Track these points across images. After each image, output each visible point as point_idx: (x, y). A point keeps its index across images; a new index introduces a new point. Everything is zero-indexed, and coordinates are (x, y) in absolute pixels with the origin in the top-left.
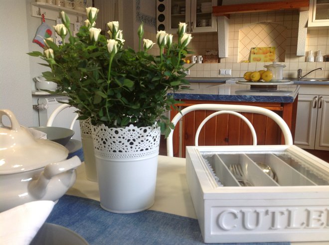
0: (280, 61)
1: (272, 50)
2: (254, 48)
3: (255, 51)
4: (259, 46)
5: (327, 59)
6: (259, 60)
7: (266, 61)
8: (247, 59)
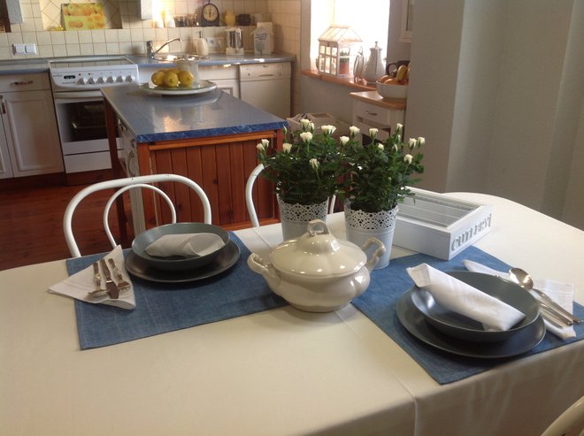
0: (113, 28)
1: (98, 8)
5: (181, 23)
6: (80, 26)
7: (91, 28)
8: (57, 24)
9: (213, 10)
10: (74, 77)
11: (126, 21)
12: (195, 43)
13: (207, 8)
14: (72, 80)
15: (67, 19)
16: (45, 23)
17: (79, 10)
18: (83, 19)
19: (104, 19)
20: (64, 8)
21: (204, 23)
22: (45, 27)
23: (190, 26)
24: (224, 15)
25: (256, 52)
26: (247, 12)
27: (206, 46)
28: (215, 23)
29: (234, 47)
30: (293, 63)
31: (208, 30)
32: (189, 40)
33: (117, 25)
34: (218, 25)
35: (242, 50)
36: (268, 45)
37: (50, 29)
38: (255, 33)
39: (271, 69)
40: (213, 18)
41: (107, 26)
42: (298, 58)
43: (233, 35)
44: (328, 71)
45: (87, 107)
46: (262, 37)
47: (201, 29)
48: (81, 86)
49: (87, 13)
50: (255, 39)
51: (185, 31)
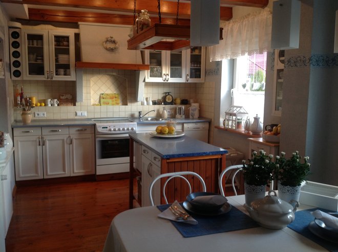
0: (123, 105)
1: (117, 96)
2: (102, 94)
3: (104, 96)
4: (106, 93)
5: (154, 103)
6: (108, 104)
7: (113, 105)
8: (97, 102)
9: (171, 97)
10: (107, 128)
11: (129, 102)
12: (161, 113)
13: (168, 97)
14: (106, 129)
15: (102, 100)
16: (92, 102)
17: (108, 96)
18: (110, 101)
19: (119, 101)
20: (101, 96)
21: (166, 103)
22: (92, 104)
23: (159, 104)
24: (175, 100)
25: (191, 117)
26: (186, 99)
27: (166, 114)
28: (171, 103)
29: (180, 114)
30: (210, 123)
31: (167, 107)
32: (158, 111)
33: (125, 103)
34: (172, 104)
35: (184, 116)
36: (196, 114)
37: (94, 105)
38: (191, 108)
39: (199, 125)
40: (170, 101)
41: (120, 104)
42: (213, 120)
43: (180, 109)
44: (230, 127)
45: (109, 142)
46: (194, 110)
47: (164, 106)
48: (110, 132)
49: (112, 98)
50: (190, 111)
51: (157, 107)
